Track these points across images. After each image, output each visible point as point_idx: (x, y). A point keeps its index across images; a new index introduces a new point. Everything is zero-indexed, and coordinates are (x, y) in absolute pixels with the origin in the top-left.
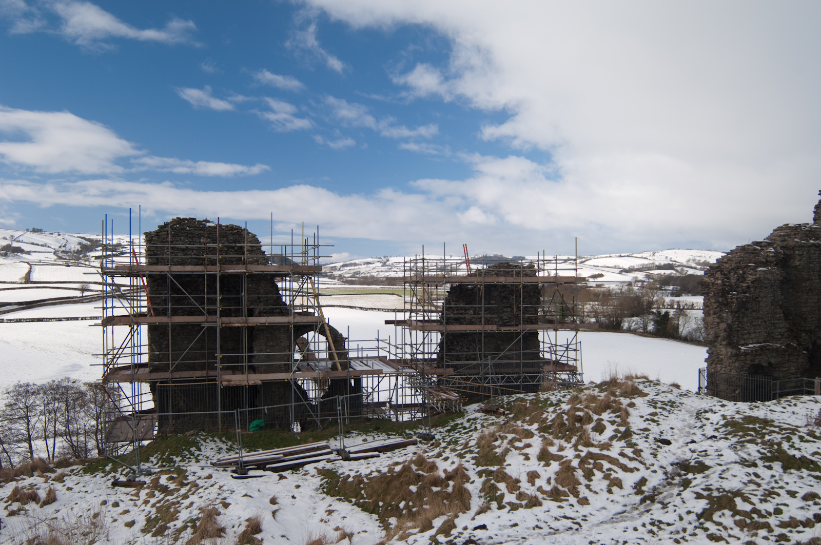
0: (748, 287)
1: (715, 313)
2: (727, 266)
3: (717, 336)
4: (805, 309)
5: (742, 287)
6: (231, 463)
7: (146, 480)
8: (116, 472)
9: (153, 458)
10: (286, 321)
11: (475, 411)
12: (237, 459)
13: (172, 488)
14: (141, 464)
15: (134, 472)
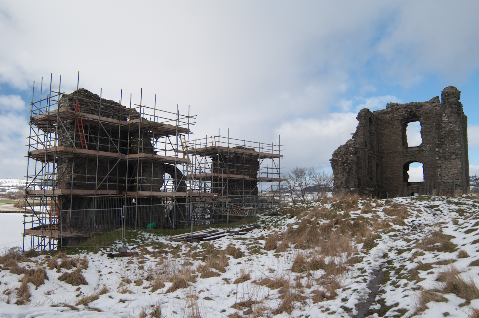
0: (350, 163)
1: (341, 173)
2: (341, 153)
3: (342, 184)
4: (360, 176)
5: (348, 162)
6: (183, 238)
7: (136, 251)
8: (101, 250)
9: (117, 242)
10: (172, 159)
11: (262, 216)
12: (187, 236)
13: (169, 250)
14: (114, 245)
15: (115, 250)
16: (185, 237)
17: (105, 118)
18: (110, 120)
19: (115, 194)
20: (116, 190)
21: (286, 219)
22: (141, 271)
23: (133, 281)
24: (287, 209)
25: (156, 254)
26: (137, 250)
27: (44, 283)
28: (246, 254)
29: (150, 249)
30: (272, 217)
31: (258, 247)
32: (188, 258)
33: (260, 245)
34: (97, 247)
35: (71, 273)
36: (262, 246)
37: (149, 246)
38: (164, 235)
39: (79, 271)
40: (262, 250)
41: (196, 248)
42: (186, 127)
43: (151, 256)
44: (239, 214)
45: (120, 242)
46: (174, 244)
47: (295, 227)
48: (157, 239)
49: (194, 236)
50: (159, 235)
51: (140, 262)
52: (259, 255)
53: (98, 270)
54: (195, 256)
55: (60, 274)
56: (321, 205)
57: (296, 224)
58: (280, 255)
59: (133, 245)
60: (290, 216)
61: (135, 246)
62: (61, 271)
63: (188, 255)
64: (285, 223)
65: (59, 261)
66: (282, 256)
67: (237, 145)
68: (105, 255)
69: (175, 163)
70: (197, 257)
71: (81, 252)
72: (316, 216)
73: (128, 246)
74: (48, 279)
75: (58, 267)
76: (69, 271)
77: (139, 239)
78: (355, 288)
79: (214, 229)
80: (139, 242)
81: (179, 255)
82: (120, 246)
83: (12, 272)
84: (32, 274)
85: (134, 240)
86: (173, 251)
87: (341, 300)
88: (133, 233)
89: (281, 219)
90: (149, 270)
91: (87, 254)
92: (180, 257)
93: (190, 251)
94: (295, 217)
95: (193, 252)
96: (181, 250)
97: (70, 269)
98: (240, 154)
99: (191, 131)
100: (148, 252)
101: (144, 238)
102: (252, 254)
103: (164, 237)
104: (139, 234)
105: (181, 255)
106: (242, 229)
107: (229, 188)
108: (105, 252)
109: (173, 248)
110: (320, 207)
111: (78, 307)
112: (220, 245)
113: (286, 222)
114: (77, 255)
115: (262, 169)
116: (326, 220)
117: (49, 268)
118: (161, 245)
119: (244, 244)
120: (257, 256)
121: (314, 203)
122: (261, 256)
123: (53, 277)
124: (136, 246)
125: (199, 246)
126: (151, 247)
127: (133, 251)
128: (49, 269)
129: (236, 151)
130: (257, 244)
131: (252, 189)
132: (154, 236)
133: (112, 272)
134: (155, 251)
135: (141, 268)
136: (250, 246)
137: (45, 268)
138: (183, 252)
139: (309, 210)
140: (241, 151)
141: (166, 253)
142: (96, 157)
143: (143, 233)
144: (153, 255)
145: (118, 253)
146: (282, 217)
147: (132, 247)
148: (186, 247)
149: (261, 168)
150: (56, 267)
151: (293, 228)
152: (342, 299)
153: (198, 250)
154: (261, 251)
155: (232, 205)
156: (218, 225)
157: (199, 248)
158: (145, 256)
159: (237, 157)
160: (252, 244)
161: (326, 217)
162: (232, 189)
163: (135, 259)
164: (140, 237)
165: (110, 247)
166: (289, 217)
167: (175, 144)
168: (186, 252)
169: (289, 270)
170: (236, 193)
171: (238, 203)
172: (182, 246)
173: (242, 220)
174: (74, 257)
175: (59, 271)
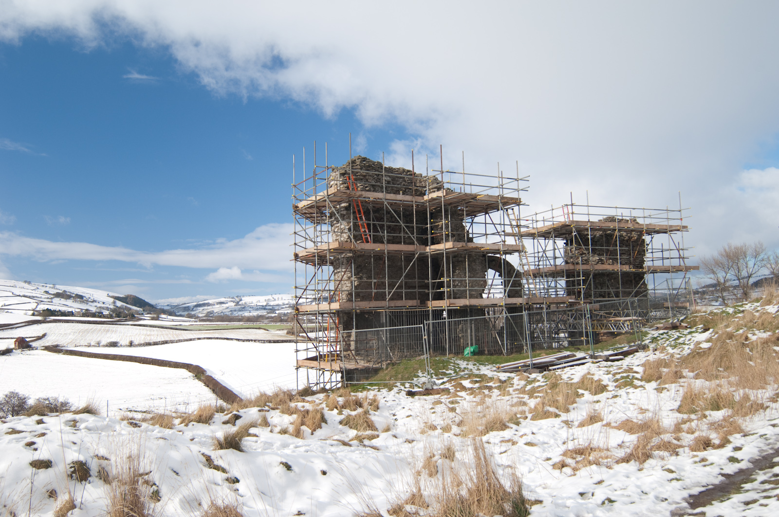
6: (518, 367)
7: (446, 387)
8: (397, 386)
9: (420, 374)
10: (496, 248)
11: (653, 330)
12: (523, 364)
13: (494, 386)
14: (415, 379)
15: (416, 385)
16: (520, 366)
17: (392, 195)
18: (400, 197)
19: (415, 304)
20: (416, 299)
21: (694, 334)
22: (452, 415)
23: (439, 427)
24: (697, 317)
25: (475, 391)
26: (448, 386)
27: (321, 428)
28: (609, 388)
29: (466, 383)
30: (670, 332)
31: (630, 378)
32: (522, 396)
33: (634, 374)
34: (391, 382)
35: (356, 416)
36: (638, 376)
37: (466, 379)
38: (490, 364)
39: (366, 413)
40: (636, 382)
41: (535, 380)
42: (514, 195)
43: (467, 394)
44: (614, 329)
45: (424, 375)
46: (503, 376)
47: (705, 345)
48: (479, 369)
49: (534, 364)
50: (483, 364)
51: (452, 403)
52: (632, 388)
53: (393, 412)
54: (531, 394)
55: (342, 417)
56: (759, 308)
57: (708, 341)
58: (663, 389)
59: (443, 379)
60: (702, 328)
61: (445, 379)
62: (343, 412)
63: (522, 391)
64: (691, 341)
65: (341, 400)
66: (668, 391)
67: (605, 217)
68: (403, 393)
69: (502, 253)
70: (535, 395)
71: (370, 389)
72: (745, 327)
73: (435, 380)
74: (326, 422)
75: (339, 408)
76: (353, 413)
77: (451, 370)
78: (763, 433)
79: (568, 353)
80: (450, 374)
81: (509, 391)
82: (423, 380)
83: (283, 412)
84: (306, 416)
85: (444, 371)
86: (500, 386)
87: (732, 449)
88: (443, 362)
89: (686, 335)
90: (462, 413)
91: (379, 391)
92: (510, 395)
93: (526, 385)
94: (711, 330)
95: (529, 387)
96: (511, 384)
97: (355, 410)
98: (610, 230)
99: (523, 201)
100: (464, 388)
101: (458, 368)
102: (620, 389)
103: (488, 367)
104: (452, 363)
105: (511, 392)
106: (616, 352)
107: (596, 287)
108: (402, 388)
109: (500, 381)
110: (758, 311)
111: (351, 443)
112: (570, 376)
113: (693, 339)
114: (365, 392)
115: (652, 252)
116: (764, 332)
117: (328, 408)
118: (483, 378)
119: (608, 373)
120: (628, 391)
121: (749, 305)
122: (635, 390)
123: (333, 421)
124: (447, 379)
125: (538, 378)
126: (469, 380)
127: (442, 387)
128: (328, 410)
129: (604, 225)
130: (629, 372)
131: (635, 287)
132: (474, 365)
133: (411, 416)
134: (474, 387)
135: (453, 410)
136: (618, 376)
137: (323, 409)
138: (515, 387)
139: (736, 318)
140: (611, 225)
141: (490, 388)
142: (384, 253)
143: (459, 362)
144: (472, 391)
145: (421, 389)
146: (689, 330)
147: (441, 381)
148: (520, 380)
149: (650, 251)
150: (337, 408)
151: (701, 348)
152: (734, 448)
153: (537, 384)
154: (634, 383)
155: (601, 315)
156: (578, 347)
157: (539, 381)
158: (459, 393)
159: (607, 235)
160: (622, 372)
161: (763, 327)
162: (601, 289)
163: (444, 398)
164: (453, 368)
165: (409, 381)
166: (700, 331)
167: (500, 224)
168: (519, 387)
169: (673, 410)
170: (609, 295)
171: (612, 311)
172: (514, 378)
173: (618, 338)
174: (361, 395)
175: (340, 413)
